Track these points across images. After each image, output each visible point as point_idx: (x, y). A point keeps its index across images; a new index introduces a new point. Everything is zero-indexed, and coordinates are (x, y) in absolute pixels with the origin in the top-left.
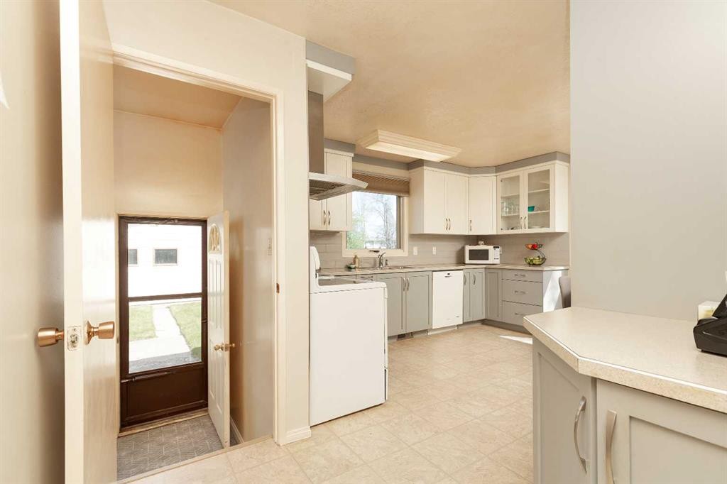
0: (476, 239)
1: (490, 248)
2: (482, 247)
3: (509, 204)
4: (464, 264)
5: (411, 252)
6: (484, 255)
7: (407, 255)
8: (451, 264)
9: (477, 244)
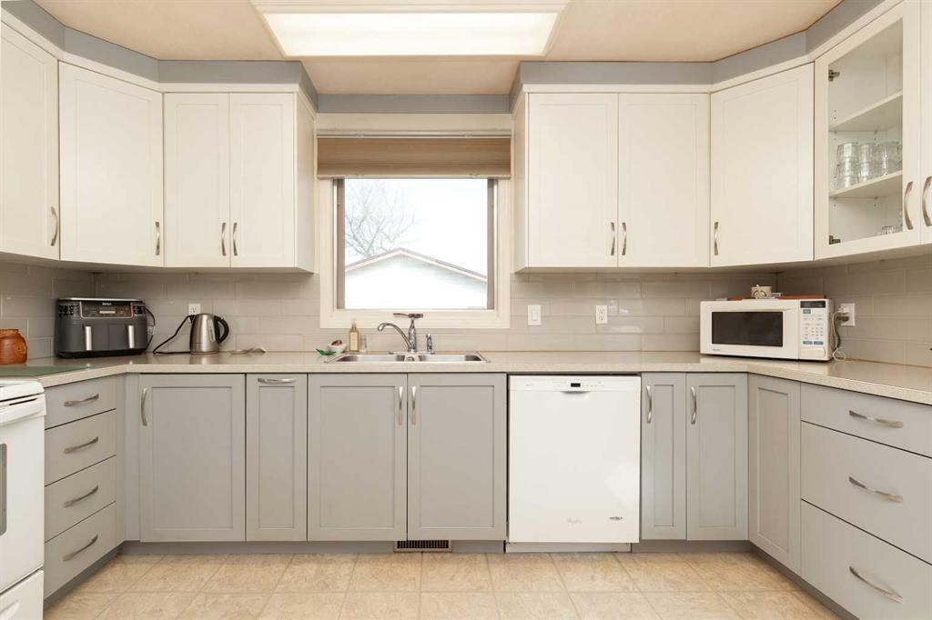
0: (742, 280)
1: (790, 308)
2: (763, 302)
3: (875, 149)
4: (696, 352)
5: (518, 317)
6: (767, 329)
7: (507, 326)
8: (661, 353)
9: (749, 296)
